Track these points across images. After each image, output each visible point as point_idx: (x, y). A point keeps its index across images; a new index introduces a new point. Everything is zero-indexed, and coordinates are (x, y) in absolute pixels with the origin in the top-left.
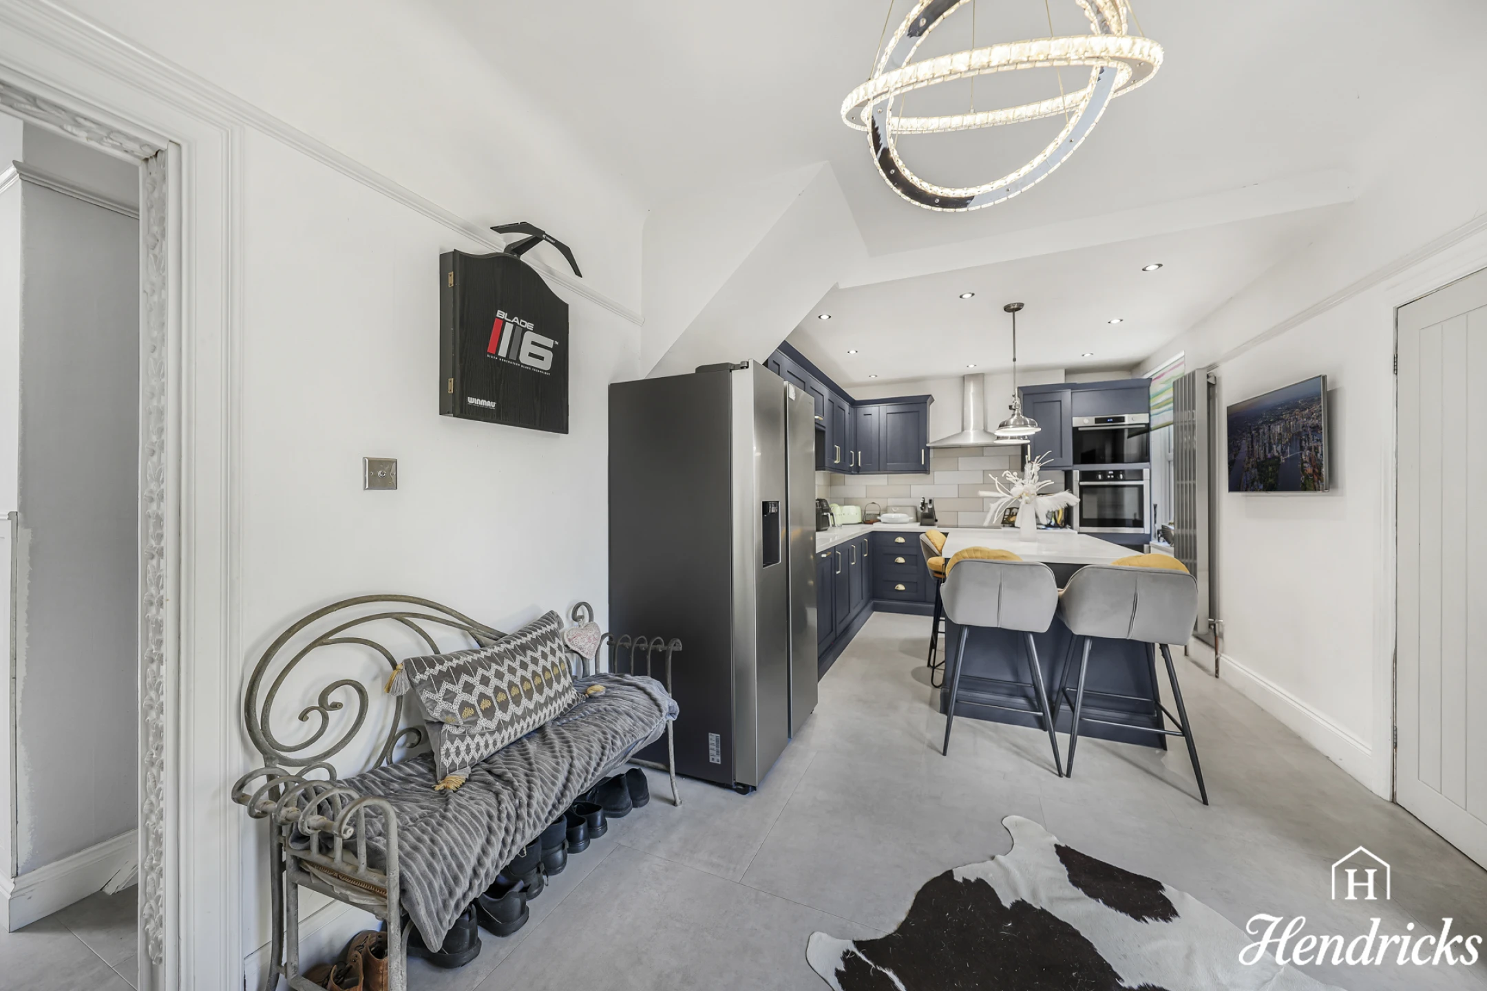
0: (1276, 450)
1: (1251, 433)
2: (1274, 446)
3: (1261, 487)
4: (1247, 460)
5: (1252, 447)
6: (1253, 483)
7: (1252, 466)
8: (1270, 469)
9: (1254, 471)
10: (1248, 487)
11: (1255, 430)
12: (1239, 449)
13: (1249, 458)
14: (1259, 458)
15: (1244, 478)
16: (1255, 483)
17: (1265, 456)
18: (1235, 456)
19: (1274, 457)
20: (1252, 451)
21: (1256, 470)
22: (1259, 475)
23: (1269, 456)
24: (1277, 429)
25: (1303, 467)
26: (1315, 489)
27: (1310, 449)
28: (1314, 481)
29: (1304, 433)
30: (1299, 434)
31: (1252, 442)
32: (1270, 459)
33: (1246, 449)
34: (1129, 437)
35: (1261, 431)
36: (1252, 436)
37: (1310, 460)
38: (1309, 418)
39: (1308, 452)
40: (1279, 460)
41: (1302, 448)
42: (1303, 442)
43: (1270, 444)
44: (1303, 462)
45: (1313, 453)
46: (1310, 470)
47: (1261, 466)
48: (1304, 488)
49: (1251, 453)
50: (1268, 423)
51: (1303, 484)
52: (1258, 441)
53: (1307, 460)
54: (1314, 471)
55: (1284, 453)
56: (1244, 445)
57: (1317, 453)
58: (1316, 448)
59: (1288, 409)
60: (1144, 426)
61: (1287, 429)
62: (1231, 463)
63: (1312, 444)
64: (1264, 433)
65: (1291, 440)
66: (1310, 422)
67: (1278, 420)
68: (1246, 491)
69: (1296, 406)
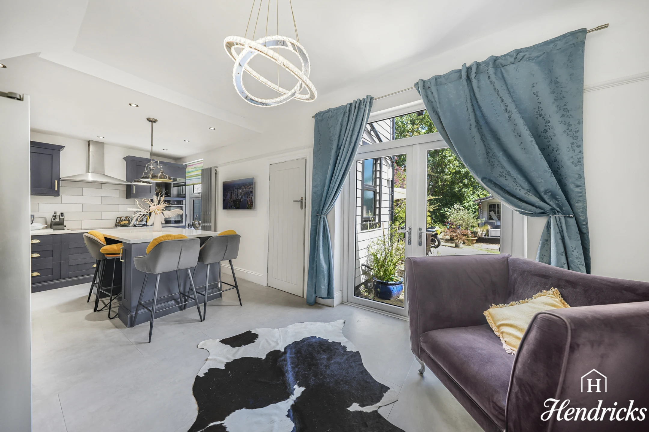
0: (240, 197)
1: (231, 191)
2: (239, 196)
3: (235, 208)
4: (230, 199)
5: (232, 195)
6: (231, 206)
7: (232, 201)
8: (238, 202)
9: (232, 203)
10: (230, 208)
11: (233, 190)
12: (227, 196)
13: (231, 199)
14: (234, 199)
15: (228, 205)
16: (232, 207)
17: (236, 199)
18: (225, 198)
19: (239, 199)
20: (232, 197)
21: (233, 203)
22: (234, 204)
23: (237, 198)
24: (240, 191)
25: (247, 202)
26: (251, 209)
27: (250, 197)
28: (251, 206)
29: (248, 193)
30: (247, 193)
31: (232, 194)
32: (238, 200)
33: (230, 196)
34: (173, 187)
35: (235, 191)
36: (232, 192)
37: (250, 200)
38: (249, 189)
39: (249, 198)
40: (241, 200)
41: (247, 197)
42: (248, 196)
43: (238, 195)
44: (248, 201)
45: (251, 199)
46: (249, 203)
47: (234, 201)
48: (248, 209)
49: (231, 198)
50: (237, 189)
51: (248, 207)
52: (234, 194)
53: (249, 200)
54: (251, 204)
55: (242, 198)
56: (229, 195)
57: (252, 199)
58: (251, 197)
59: (244, 185)
60: (184, 183)
61: (243, 191)
62: (224, 200)
63: (250, 196)
64: (236, 192)
65: (244, 195)
66: (250, 190)
67: (241, 188)
68: (229, 209)
69: (246, 185)
